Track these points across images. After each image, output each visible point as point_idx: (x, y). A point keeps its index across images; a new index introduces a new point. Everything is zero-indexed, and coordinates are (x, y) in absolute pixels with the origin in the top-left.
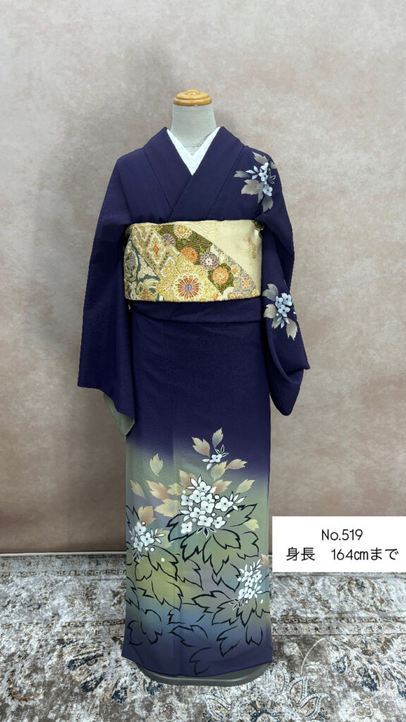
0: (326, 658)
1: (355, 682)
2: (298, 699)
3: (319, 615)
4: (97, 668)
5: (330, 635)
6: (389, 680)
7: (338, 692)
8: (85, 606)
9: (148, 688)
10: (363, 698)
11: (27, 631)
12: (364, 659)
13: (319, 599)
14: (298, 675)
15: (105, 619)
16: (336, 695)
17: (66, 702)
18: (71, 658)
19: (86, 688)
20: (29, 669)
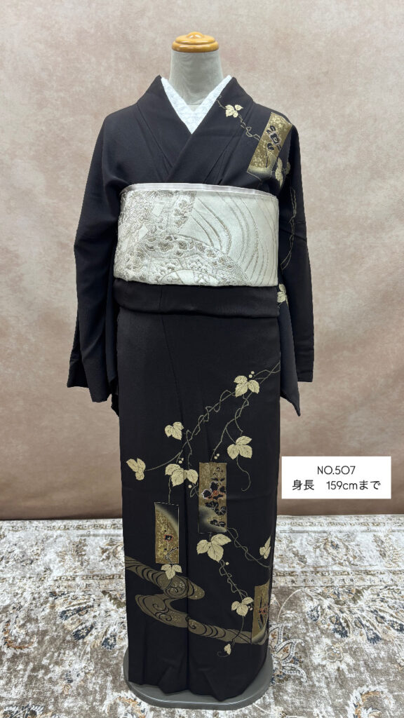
0: (301, 606)
1: (327, 629)
2: (274, 644)
3: (296, 570)
4: (88, 618)
5: (305, 587)
6: (359, 627)
7: (311, 638)
8: (75, 561)
10: (334, 643)
11: (21, 584)
12: (336, 609)
13: (296, 554)
14: (274, 623)
15: (95, 573)
16: (310, 641)
17: (59, 649)
18: (64, 609)
19: (77, 636)
20: (23, 619)
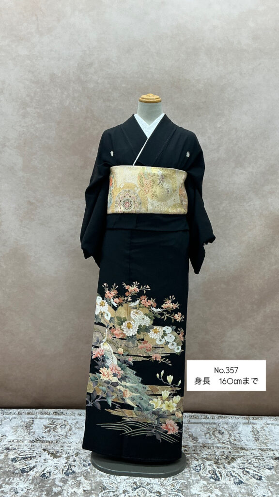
0: (189, 464)
1: (205, 477)
2: (164, 482)
4: (32, 463)
5: (194, 454)
6: (229, 477)
7: (193, 480)
8: (24, 432)
9: (65, 473)
10: (209, 484)
12: (214, 466)
13: (191, 436)
16: (191, 481)
17: (9, 477)
18: (14, 457)
